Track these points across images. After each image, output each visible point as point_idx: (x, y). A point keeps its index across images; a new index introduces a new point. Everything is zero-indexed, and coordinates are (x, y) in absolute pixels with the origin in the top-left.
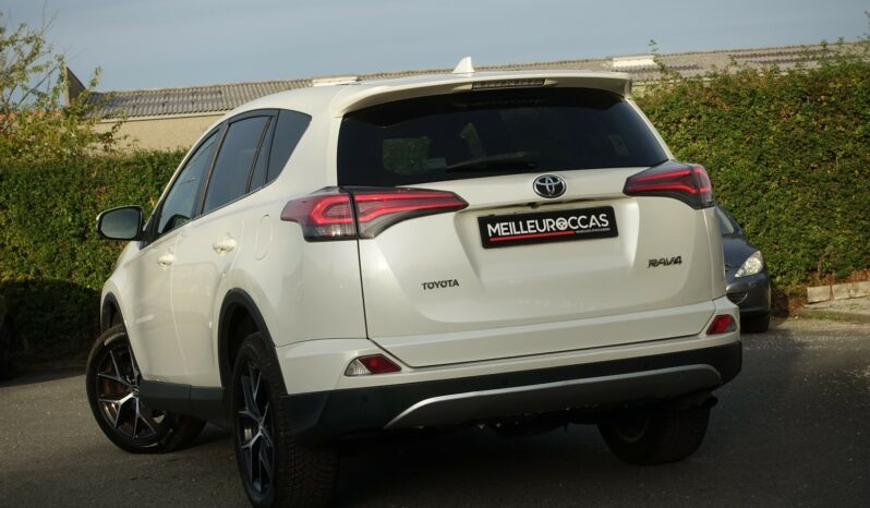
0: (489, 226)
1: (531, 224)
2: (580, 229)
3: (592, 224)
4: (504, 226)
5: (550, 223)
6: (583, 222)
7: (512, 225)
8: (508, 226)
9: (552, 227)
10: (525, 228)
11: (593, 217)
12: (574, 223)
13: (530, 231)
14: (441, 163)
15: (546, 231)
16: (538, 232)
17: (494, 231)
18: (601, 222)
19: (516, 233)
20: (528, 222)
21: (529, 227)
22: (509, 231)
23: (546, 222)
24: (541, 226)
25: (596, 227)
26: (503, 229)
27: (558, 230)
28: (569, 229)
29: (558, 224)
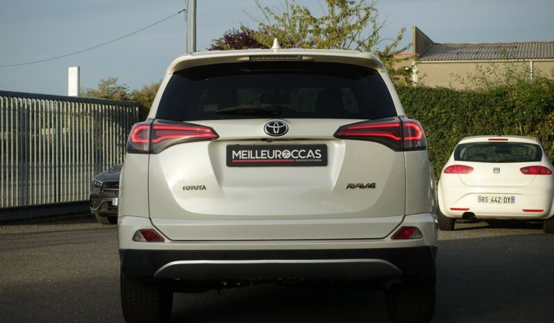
0: (234, 152)
1: (264, 153)
2: (299, 158)
3: (308, 156)
4: (244, 153)
5: (278, 153)
6: (303, 154)
7: (250, 153)
8: (247, 153)
9: (279, 156)
10: (259, 155)
11: (311, 151)
12: (296, 154)
13: (262, 157)
14: (214, 108)
15: (274, 158)
16: (268, 159)
17: (237, 155)
18: (315, 155)
19: (252, 158)
20: (262, 151)
21: (262, 154)
22: (247, 156)
23: (275, 152)
24: (271, 155)
25: (312, 158)
26: (243, 155)
27: (283, 158)
28: (291, 158)
29: (283, 154)
